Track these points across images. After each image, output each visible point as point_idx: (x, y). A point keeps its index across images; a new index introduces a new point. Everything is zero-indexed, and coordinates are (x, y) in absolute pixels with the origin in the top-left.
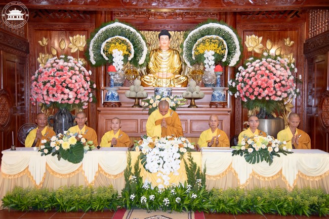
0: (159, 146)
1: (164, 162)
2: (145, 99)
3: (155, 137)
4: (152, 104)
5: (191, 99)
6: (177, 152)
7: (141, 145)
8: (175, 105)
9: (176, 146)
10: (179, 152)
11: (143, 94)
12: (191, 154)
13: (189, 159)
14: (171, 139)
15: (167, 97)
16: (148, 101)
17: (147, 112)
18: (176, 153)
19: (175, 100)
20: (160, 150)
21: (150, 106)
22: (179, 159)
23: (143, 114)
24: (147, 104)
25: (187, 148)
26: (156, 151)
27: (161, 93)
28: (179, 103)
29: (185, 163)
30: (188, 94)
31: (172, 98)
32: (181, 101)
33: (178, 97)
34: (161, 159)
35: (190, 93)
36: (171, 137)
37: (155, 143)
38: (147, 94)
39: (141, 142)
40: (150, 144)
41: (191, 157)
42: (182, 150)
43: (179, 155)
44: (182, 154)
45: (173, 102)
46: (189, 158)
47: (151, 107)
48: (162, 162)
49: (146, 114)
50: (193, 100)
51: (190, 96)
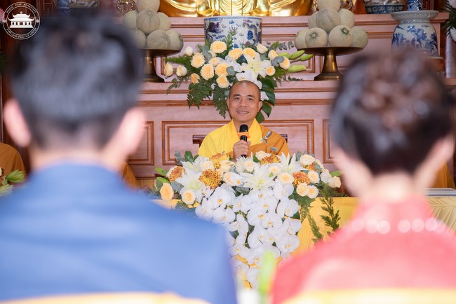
0: (233, 179)
1: (251, 228)
2: (177, 56)
3: (219, 155)
4: (197, 71)
5: (322, 51)
6: (290, 197)
7: (178, 180)
8: (272, 72)
9: (286, 178)
10: (295, 196)
11: (167, 38)
12: (331, 202)
13: (326, 219)
14: (270, 160)
15: (248, 45)
16: (186, 61)
17: (184, 97)
18: (285, 200)
19: (272, 54)
20: (238, 194)
21: (194, 76)
22: (296, 216)
23: (170, 104)
24: (182, 70)
25: (320, 186)
26: (224, 194)
27: (226, 33)
28: (286, 65)
29: (315, 230)
30: (314, 36)
31: (262, 48)
32: (293, 60)
33: (281, 47)
34: (240, 217)
35: (322, 32)
36: (268, 155)
37: (220, 172)
38: (181, 38)
39: (177, 172)
40: (207, 174)
41: (331, 212)
42: (305, 190)
43: (294, 207)
44: (304, 201)
45: (267, 63)
46: (327, 214)
47: (194, 78)
48: (243, 230)
49: (179, 104)
50: (330, 57)
51: (320, 42)
